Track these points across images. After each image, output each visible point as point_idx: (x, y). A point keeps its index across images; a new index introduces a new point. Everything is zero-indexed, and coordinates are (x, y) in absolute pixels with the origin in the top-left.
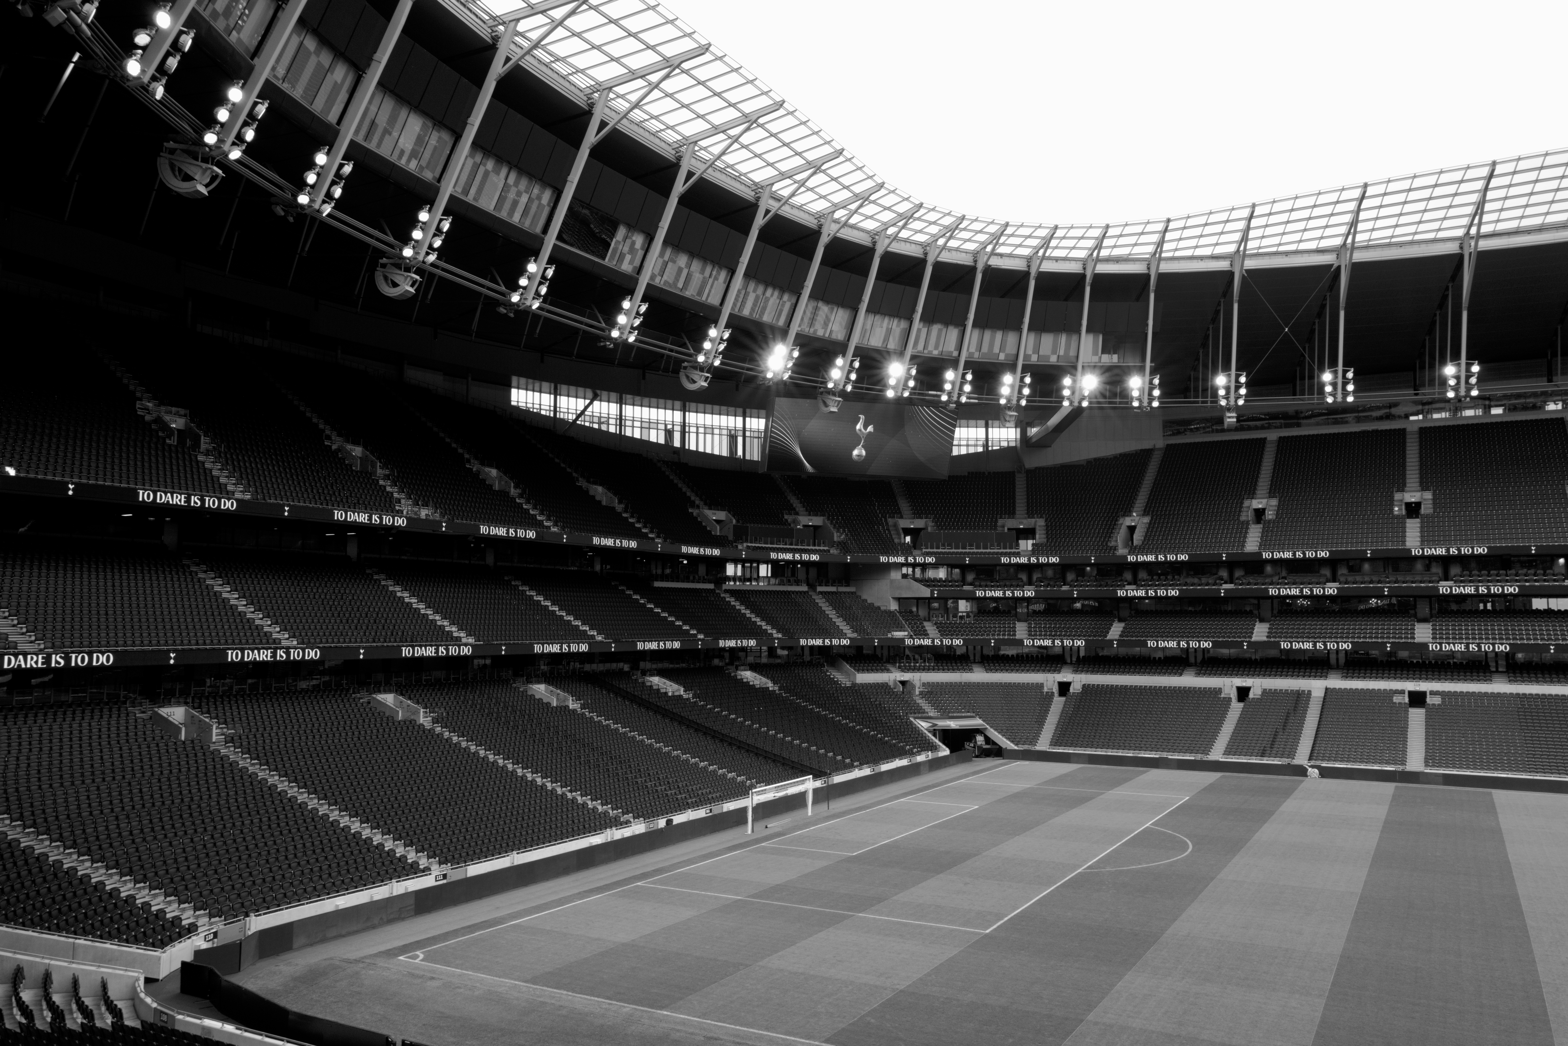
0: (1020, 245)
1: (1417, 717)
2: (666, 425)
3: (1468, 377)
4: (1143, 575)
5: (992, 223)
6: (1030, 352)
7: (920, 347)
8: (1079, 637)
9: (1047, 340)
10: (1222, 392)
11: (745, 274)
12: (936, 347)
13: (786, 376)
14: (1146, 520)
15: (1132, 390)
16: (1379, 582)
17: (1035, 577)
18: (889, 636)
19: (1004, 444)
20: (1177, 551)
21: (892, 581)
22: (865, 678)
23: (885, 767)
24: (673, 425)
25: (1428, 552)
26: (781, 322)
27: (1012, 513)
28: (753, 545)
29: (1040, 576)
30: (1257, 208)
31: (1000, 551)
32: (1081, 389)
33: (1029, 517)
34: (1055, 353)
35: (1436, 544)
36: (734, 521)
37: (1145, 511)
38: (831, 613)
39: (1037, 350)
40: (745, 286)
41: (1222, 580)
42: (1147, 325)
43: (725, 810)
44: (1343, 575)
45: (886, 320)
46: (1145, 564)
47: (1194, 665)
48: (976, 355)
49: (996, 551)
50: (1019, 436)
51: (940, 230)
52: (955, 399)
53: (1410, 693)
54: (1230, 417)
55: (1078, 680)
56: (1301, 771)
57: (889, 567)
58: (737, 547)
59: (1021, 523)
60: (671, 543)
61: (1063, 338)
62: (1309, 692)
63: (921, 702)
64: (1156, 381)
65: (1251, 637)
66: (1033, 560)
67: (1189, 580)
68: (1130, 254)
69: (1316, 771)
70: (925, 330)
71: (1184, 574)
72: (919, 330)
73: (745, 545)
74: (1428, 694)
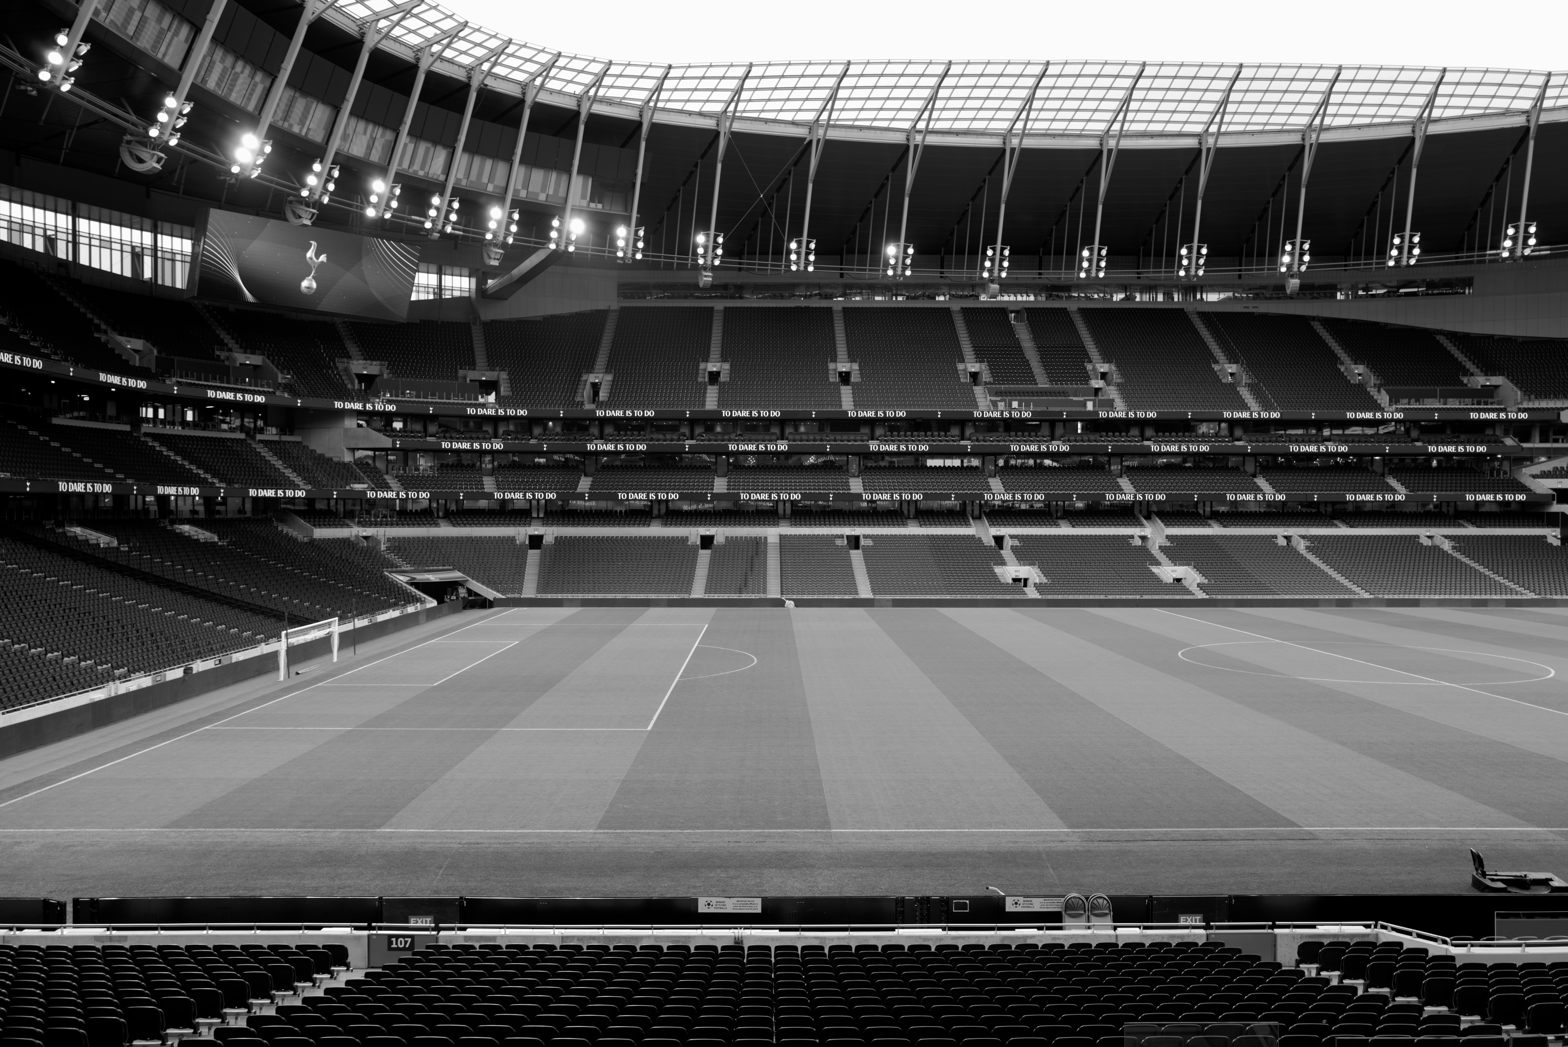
0: (517, 69)
1: (856, 556)
2: (45, 230)
3: (904, 258)
4: (609, 430)
5: (495, 36)
6: (519, 187)
7: (405, 165)
8: (550, 490)
9: (538, 175)
10: (700, 251)
11: (213, 38)
12: (422, 168)
13: (255, 174)
14: (609, 377)
15: (619, 238)
16: (821, 440)
17: (501, 431)
18: (348, 488)
19: (457, 294)
20: (644, 407)
21: (346, 430)
22: (322, 533)
23: (381, 618)
24: (56, 231)
25: (862, 414)
26: (251, 107)
27: (473, 366)
28: (184, 380)
29: (505, 429)
30: (753, 68)
31: (465, 402)
32: (569, 233)
33: (491, 370)
34: (544, 192)
35: (866, 407)
36: (155, 352)
37: (607, 368)
38: (278, 464)
39: (526, 184)
40: (211, 53)
41: (685, 436)
42: (636, 175)
43: (234, 661)
44: (790, 433)
45: (370, 127)
46: (613, 420)
47: (659, 517)
48: (464, 183)
49: (460, 401)
50: (473, 286)
51: (436, 35)
52: (440, 227)
53: (848, 537)
54: (706, 276)
55: (550, 533)
56: (780, 603)
57: (343, 413)
58: (164, 381)
59: (483, 375)
60: (85, 368)
61: (554, 176)
62: (766, 538)
63: (392, 556)
64: (641, 233)
65: (713, 489)
66: (501, 412)
67: (655, 436)
68: (624, 98)
69: (792, 602)
70: (411, 147)
71: (648, 430)
72: (405, 145)
73: (174, 379)
74: (861, 537)
